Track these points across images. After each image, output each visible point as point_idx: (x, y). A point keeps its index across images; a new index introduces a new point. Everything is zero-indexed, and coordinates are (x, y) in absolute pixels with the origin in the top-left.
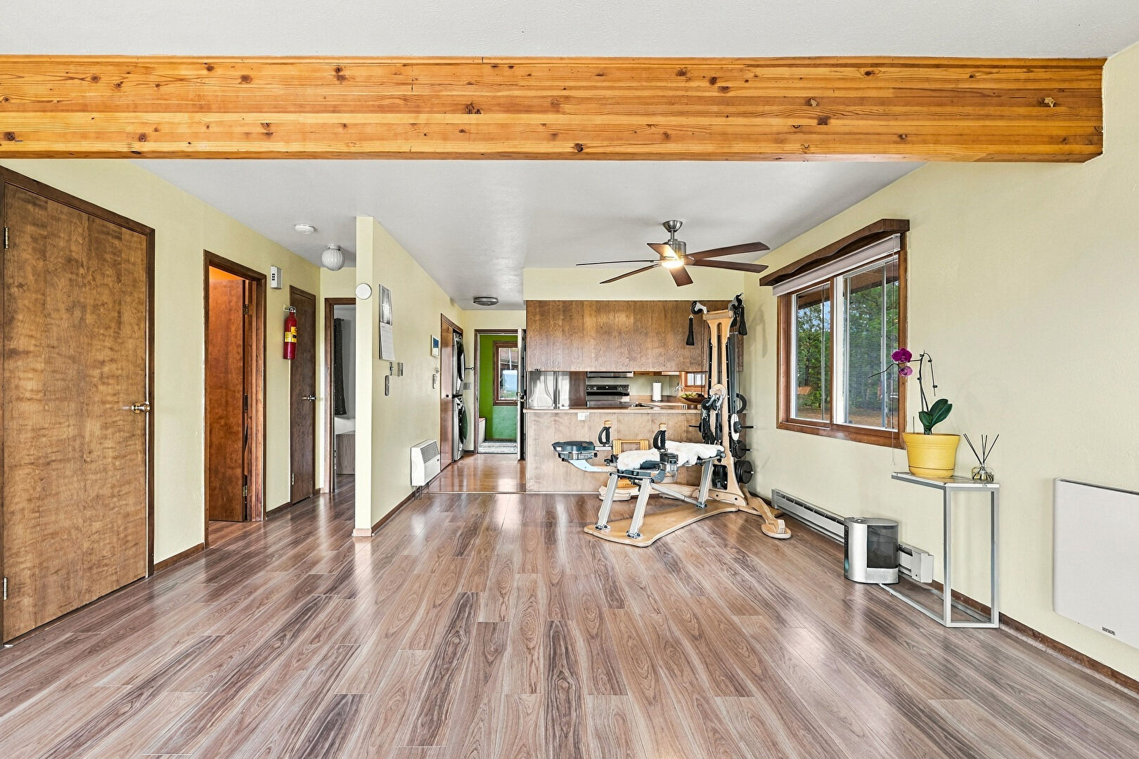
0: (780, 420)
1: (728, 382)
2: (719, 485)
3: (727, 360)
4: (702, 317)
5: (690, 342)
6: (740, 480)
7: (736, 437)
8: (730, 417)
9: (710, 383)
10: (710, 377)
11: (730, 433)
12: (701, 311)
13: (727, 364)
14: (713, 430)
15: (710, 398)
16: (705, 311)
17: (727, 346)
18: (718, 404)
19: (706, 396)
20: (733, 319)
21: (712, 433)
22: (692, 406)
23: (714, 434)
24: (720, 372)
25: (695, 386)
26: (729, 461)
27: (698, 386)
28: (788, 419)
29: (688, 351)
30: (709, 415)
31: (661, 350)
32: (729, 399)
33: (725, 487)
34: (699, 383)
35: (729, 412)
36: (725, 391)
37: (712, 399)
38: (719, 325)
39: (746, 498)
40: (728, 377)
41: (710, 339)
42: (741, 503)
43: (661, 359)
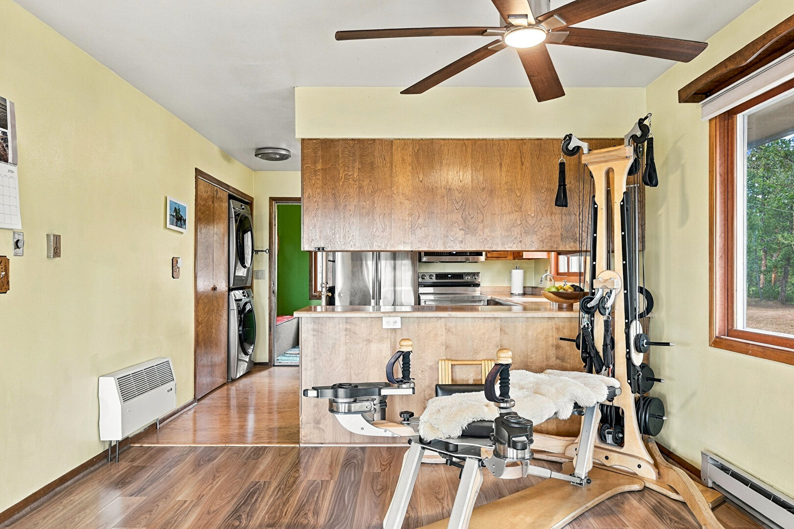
0: (717, 332)
1: (624, 266)
2: (609, 438)
3: (623, 230)
4: (580, 158)
5: (561, 200)
6: (646, 430)
7: (638, 359)
8: (628, 326)
9: (594, 268)
10: (594, 259)
11: (628, 353)
12: (578, 148)
13: (623, 237)
14: (600, 348)
15: (593, 294)
16: (585, 151)
17: (622, 207)
18: (609, 304)
19: (587, 290)
20: (632, 161)
21: (597, 353)
22: (565, 305)
23: (601, 354)
24: (610, 252)
25: (569, 274)
26: (627, 401)
27: (574, 274)
28: (730, 331)
29: (558, 218)
30: (592, 322)
31: (515, 216)
32: (626, 295)
33: (620, 442)
34: (574, 269)
35: (627, 317)
36: (619, 283)
37: (598, 296)
38: (609, 173)
39: (656, 465)
40: (624, 259)
41: (594, 196)
42: (648, 473)
43: (516, 231)
